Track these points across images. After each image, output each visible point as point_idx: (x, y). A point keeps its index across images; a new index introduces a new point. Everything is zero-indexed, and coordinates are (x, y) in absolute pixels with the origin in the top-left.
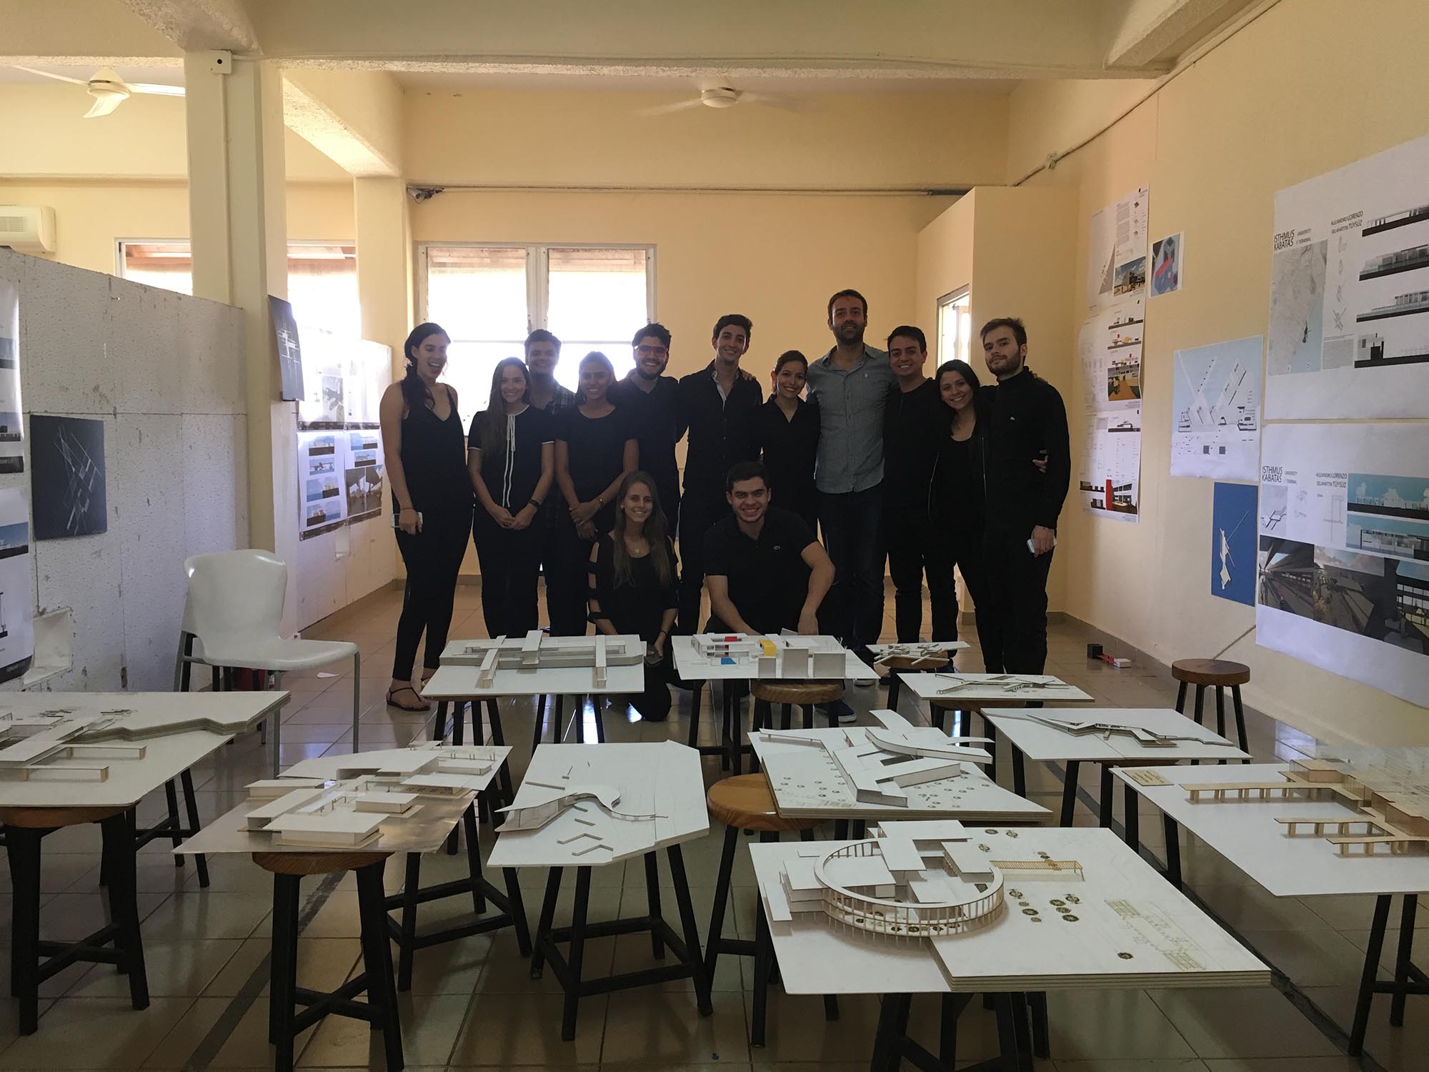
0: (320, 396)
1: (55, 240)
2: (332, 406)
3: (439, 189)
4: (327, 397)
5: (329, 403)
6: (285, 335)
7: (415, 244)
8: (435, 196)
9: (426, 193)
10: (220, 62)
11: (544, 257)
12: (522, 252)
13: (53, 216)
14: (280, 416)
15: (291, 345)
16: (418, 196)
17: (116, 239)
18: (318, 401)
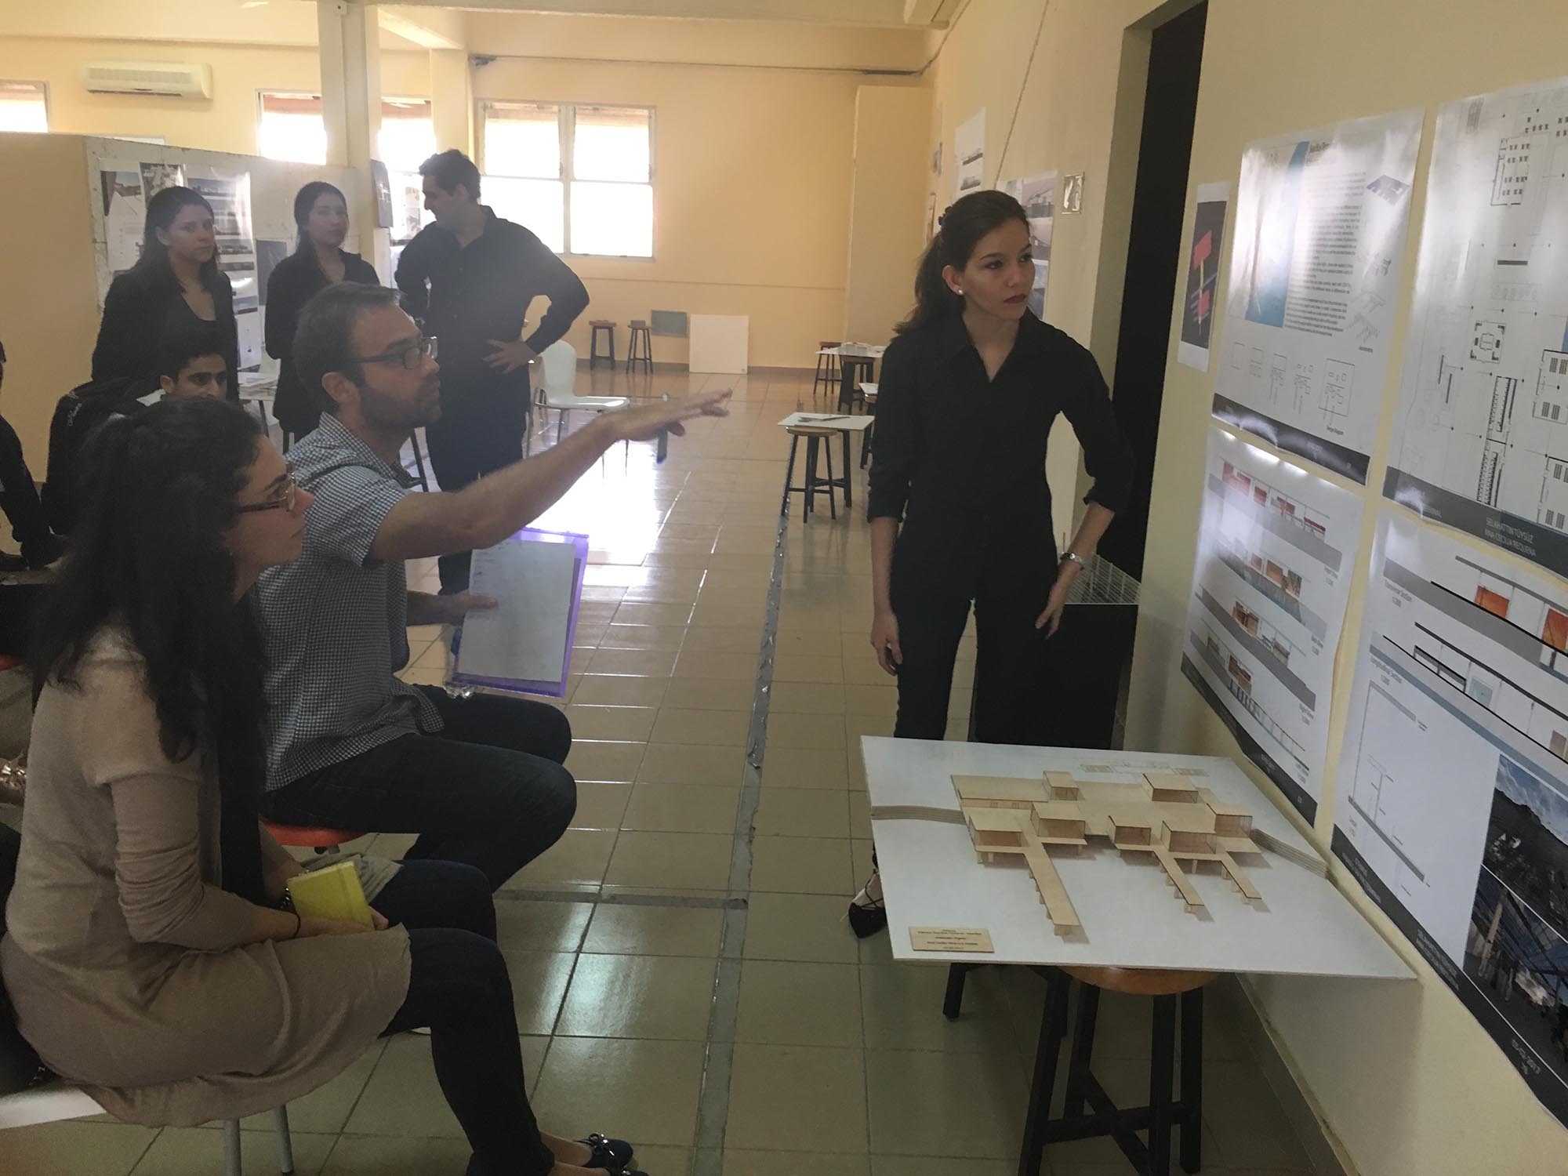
0: (405, 222)
1: (212, 90)
2: (413, 228)
3: (492, 58)
4: (409, 222)
5: (411, 226)
6: (381, 185)
7: (476, 101)
8: (490, 63)
9: (480, 61)
10: (339, 7)
11: (572, 113)
12: (555, 108)
13: (211, 72)
14: (379, 236)
15: (384, 191)
16: (477, 65)
17: (256, 90)
18: (403, 225)
